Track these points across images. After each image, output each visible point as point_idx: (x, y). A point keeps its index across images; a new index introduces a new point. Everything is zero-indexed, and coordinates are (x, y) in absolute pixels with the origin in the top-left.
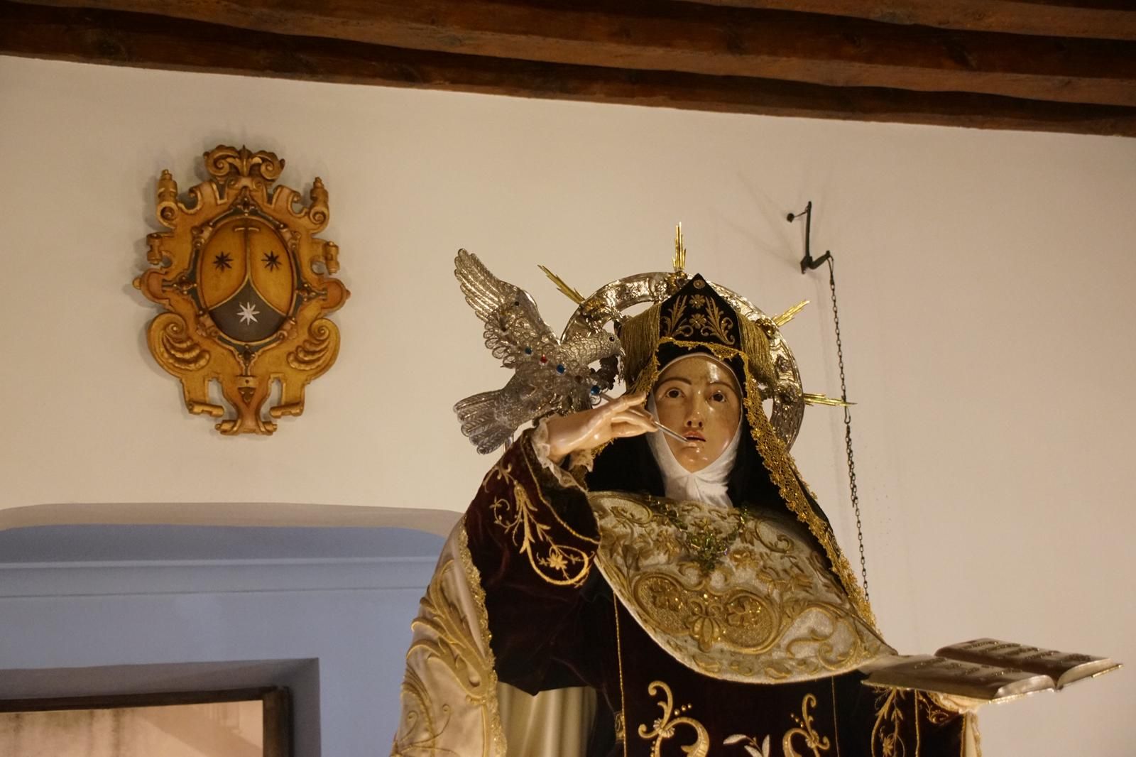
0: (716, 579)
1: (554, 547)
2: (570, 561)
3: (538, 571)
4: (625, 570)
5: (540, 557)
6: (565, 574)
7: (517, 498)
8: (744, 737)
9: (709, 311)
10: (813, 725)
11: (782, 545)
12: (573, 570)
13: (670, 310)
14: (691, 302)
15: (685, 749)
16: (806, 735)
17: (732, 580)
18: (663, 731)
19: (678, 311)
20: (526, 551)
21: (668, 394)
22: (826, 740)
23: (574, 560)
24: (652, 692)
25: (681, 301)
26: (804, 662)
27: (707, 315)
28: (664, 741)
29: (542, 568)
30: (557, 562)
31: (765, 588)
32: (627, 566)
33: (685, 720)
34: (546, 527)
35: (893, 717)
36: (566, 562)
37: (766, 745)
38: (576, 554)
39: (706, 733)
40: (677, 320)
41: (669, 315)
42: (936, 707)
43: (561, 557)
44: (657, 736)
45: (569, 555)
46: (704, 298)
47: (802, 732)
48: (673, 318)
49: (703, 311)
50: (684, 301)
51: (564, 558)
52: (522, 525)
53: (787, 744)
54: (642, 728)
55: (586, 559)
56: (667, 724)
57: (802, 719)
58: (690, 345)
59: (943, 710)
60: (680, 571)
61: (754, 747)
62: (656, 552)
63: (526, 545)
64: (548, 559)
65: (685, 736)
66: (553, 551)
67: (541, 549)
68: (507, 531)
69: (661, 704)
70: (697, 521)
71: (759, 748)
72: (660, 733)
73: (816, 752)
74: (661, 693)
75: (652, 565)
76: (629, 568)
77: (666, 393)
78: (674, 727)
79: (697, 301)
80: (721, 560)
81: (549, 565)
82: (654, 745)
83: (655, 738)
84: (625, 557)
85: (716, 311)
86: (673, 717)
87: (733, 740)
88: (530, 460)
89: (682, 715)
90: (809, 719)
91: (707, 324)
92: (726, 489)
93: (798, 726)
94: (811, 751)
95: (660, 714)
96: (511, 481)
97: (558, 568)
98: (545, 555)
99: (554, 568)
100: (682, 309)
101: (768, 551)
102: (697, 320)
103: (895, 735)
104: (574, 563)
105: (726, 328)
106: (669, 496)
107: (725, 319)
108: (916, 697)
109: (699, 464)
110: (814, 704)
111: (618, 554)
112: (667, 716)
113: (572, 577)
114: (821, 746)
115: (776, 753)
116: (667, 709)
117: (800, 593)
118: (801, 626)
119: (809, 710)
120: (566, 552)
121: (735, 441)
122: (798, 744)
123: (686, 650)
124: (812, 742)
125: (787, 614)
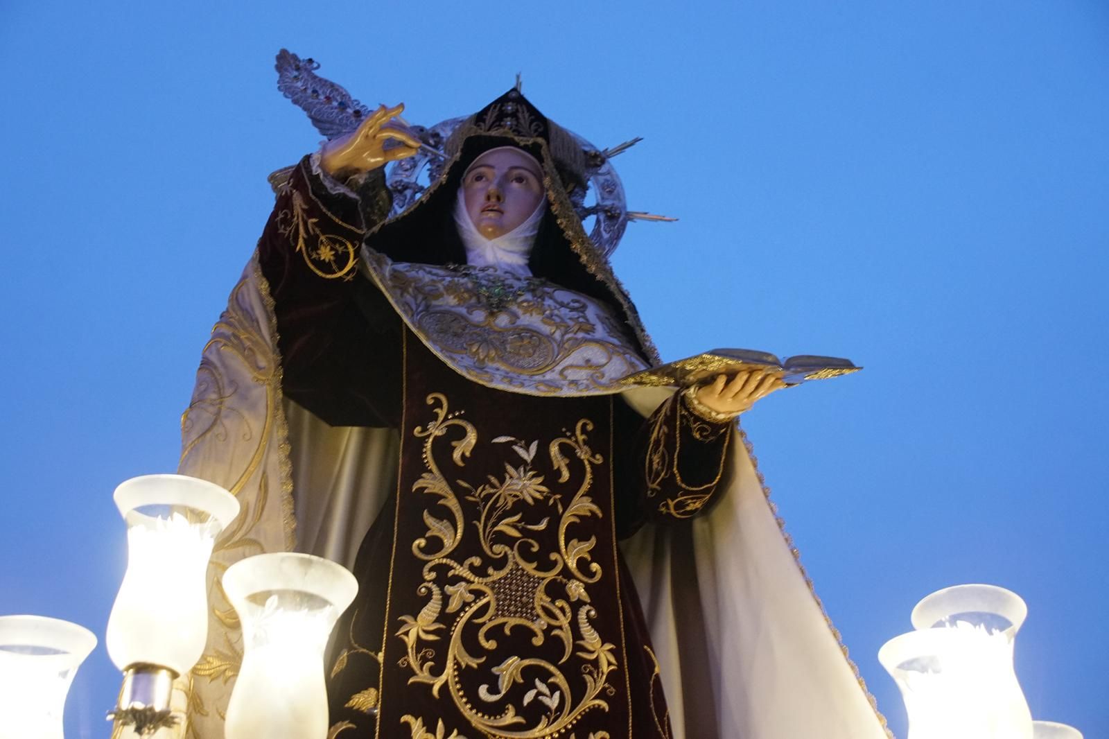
0: (503, 320)
1: (323, 238)
2: (337, 251)
3: (312, 267)
4: (414, 307)
5: (312, 250)
6: (334, 267)
7: (295, 202)
8: (513, 439)
9: (520, 115)
10: (585, 442)
11: (576, 305)
12: (341, 260)
13: (485, 117)
14: (503, 108)
15: (454, 444)
16: (576, 446)
17: (518, 322)
18: (436, 430)
19: (490, 118)
20: (301, 248)
21: (474, 180)
22: (598, 456)
23: (340, 249)
24: (430, 401)
25: (495, 108)
26: (574, 383)
27: (517, 119)
28: (436, 438)
29: (314, 262)
30: (326, 254)
31: (547, 329)
32: (416, 304)
33: (456, 422)
34: (314, 220)
35: (660, 435)
36: (333, 253)
37: (534, 447)
38: (342, 244)
39: (475, 431)
40: (491, 122)
41: (484, 121)
42: (698, 419)
43: (329, 247)
44: (431, 434)
45: (335, 244)
46: (517, 105)
47: (573, 444)
48: (487, 122)
49: (514, 115)
50: (498, 108)
51: (332, 249)
52: (297, 225)
53: (554, 449)
54: (418, 429)
55: (351, 250)
56: (441, 423)
57: (574, 434)
59: (704, 422)
60: (468, 312)
61: (521, 447)
62: (445, 296)
63: (301, 243)
64: (319, 252)
65: (457, 433)
66: (322, 242)
67: (313, 243)
68: (286, 235)
69: (437, 410)
70: (491, 278)
71: (527, 448)
72: (433, 431)
73: (586, 463)
74: (438, 404)
75: (441, 306)
76: (418, 306)
77: (472, 179)
78: (446, 427)
79: (510, 108)
80: (507, 306)
81: (320, 258)
82: (427, 442)
83: (428, 436)
84: (415, 298)
85: (527, 115)
86: (446, 419)
87: (502, 439)
88: (307, 173)
89: (455, 417)
90: (581, 438)
91: (517, 126)
92: (527, 262)
93: (569, 438)
94: (582, 461)
95: (436, 417)
96: (291, 191)
97: (327, 260)
98: (316, 248)
99: (324, 260)
100: (495, 114)
101: (558, 306)
102: (508, 122)
103: (661, 448)
104: (340, 252)
105: (536, 131)
106: (470, 264)
107: (535, 124)
108: (678, 412)
110: (590, 427)
111: (408, 293)
112: (441, 419)
113: (341, 269)
114: (592, 459)
115: (543, 453)
116: (442, 413)
117: (580, 335)
118: (576, 357)
119: (584, 431)
120: (333, 242)
121: (534, 218)
122: (566, 451)
123: (459, 365)
124: (583, 454)
125: (565, 349)
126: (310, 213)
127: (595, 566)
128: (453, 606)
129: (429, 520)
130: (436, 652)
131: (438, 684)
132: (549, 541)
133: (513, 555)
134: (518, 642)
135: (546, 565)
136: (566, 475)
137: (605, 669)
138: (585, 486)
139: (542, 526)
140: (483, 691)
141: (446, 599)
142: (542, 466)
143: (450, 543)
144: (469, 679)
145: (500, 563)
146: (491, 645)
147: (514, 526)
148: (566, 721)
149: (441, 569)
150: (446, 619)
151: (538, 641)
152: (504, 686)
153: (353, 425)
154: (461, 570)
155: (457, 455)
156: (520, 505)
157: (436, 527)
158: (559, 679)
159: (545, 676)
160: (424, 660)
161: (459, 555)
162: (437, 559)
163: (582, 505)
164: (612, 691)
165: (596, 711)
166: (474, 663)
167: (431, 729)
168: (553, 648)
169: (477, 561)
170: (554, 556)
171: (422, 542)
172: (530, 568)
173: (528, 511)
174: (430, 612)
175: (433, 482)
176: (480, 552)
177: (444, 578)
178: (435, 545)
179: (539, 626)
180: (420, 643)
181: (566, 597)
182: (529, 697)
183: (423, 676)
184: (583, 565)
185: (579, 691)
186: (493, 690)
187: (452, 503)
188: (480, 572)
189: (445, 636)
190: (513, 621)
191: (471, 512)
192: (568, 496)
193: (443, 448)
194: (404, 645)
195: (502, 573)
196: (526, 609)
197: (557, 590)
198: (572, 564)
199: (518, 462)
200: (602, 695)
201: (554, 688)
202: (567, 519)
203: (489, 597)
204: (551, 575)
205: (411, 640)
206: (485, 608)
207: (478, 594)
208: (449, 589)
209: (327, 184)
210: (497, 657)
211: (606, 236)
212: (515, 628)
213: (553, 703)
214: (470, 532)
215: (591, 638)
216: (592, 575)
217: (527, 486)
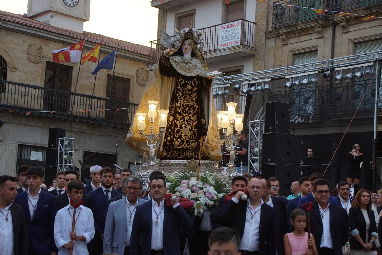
0: (187, 65)
4: (177, 65)
12: (168, 65)
18: (180, 80)
19: (186, 35)
22: (198, 82)
26: (195, 74)
30: (166, 64)
31: (192, 66)
37: (190, 82)
39: (184, 81)
49: (189, 35)
54: (178, 80)
58: (186, 39)
60: (183, 65)
62: (181, 63)
65: (182, 81)
70: (186, 59)
71: (189, 82)
74: (180, 77)
87: (187, 81)
89: (182, 79)
90: (196, 80)
93: (194, 80)
94: (195, 83)
102: (188, 36)
105: (192, 37)
106: (184, 56)
109: (186, 53)
111: (177, 63)
115: (191, 83)
116: (180, 78)
117: (196, 67)
118: (195, 70)
119: (196, 79)
120: (167, 63)
121: (191, 50)
122: (194, 82)
123: (182, 73)
124: (196, 82)
125: (194, 70)
126: (164, 60)
127: (196, 96)
128: (181, 102)
129: (179, 92)
130: (179, 107)
131: (180, 111)
132: (191, 94)
133: (188, 96)
134: (188, 106)
135: (191, 97)
136: (194, 85)
137: (197, 108)
138: (196, 86)
139: (191, 92)
140: (184, 111)
141: (180, 101)
142: (191, 84)
143: (181, 95)
144: (183, 110)
145: (186, 97)
146: (185, 106)
147: (188, 92)
148: (192, 114)
149: (180, 98)
150: (180, 103)
151: (190, 106)
152: (186, 111)
153: (171, 77)
154: (182, 98)
155: (182, 84)
156: (188, 90)
157: (180, 93)
158: (192, 110)
159: (190, 109)
160: (178, 108)
161: (182, 96)
162: (180, 97)
163: (195, 89)
164: (197, 110)
165: (196, 113)
166: (183, 108)
167: (179, 116)
168: (192, 106)
169: (184, 97)
170: (192, 96)
171: (178, 94)
172: (189, 97)
173: (189, 90)
174: (179, 103)
175: (179, 87)
176: (184, 96)
177: (180, 99)
178: (179, 95)
179: (190, 104)
180: (178, 106)
181: (193, 100)
182: (189, 112)
183: (178, 110)
184: (195, 96)
185: (194, 111)
186: (185, 111)
187: (181, 90)
188: (184, 98)
189: (180, 105)
190: (187, 103)
191: (183, 91)
192: (194, 87)
193: (180, 83)
194: (176, 107)
195: (186, 98)
196: (189, 102)
197: (192, 100)
198: (194, 96)
199: (188, 84)
200: (196, 111)
201: (191, 111)
202: (194, 91)
203: (185, 101)
204: (191, 98)
205: (177, 106)
206: (185, 102)
207: (184, 101)
208: (181, 100)
209: (166, 56)
210: (186, 108)
211: (202, 47)
212: (188, 104)
213: (191, 112)
214: (183, 93)
215: (195, 104)
216: (196, 97)
217: (189, 87)
